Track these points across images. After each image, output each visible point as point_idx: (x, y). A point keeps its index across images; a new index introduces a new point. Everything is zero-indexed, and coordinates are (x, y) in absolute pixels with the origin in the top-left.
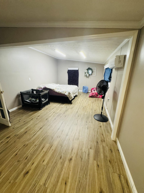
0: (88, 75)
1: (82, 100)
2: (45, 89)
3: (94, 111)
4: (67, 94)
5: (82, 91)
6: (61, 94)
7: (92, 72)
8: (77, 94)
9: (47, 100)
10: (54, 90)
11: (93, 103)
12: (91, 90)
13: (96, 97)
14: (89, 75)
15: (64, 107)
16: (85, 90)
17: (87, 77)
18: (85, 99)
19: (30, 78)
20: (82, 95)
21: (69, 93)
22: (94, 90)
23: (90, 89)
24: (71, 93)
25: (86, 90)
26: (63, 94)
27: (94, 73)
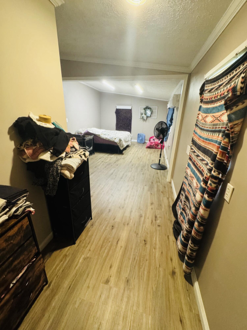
0: (145, 117)
1: (136, 150)
2: (88, 134)
3: (151, 161)
4: (117, 141)
5: (136, 141)
6: (109, 141)
7: (151, 114)
8: (129, 143)
9: (91, 148)
10: (99, 135)
11: (151, 154)
12: (149, 139)
13: (156, 148)
14: (147, 117)
15: (113, 157)
16: (141, 138)
17: (144, 120)
18: (141, 150)
19: (67, 119)
20: (136, 145)
21: (120, 140)
22: (154, 140)
23: (147, 138)
24: (122, 139)
25: (142, 140)
26: (112, 142)
27: (153, 115)
